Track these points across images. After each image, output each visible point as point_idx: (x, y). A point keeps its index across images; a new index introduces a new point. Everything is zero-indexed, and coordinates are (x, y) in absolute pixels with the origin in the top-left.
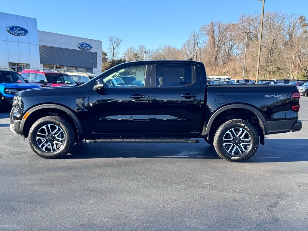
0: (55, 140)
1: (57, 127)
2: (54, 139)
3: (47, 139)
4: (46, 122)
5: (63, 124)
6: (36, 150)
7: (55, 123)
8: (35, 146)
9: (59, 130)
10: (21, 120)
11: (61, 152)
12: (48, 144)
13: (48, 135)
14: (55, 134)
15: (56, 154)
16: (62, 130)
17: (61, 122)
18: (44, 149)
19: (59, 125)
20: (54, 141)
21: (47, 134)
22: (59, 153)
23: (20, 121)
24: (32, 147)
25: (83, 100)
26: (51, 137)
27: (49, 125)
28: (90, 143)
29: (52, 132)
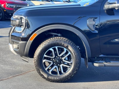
0: (62, 63)
1: (65, 49)
2: (61, 61)
3: (53, 62)
4: (54, 44)
5: (72, 46)
6: (42, 73)
7: (63, 46)
8: (41, 69)
9: (67, 53)
10: (27, 41)
11: (68, 76)
12: (55, 67)
13: (54, 58)
14: (62, 56)
15: (63, 78)
16: (69, 53)
17: (70, 44)
18: (50, 73)
19: (67, 47)
20: (60, 64)
21: (54, 56)
22: (66, 77)
23: (25, 42)
24: (38, 70)
25: (94, 21)
26: (58, 59)
27: (56, 47)
28: (99, 66)
29: (59, 55)
